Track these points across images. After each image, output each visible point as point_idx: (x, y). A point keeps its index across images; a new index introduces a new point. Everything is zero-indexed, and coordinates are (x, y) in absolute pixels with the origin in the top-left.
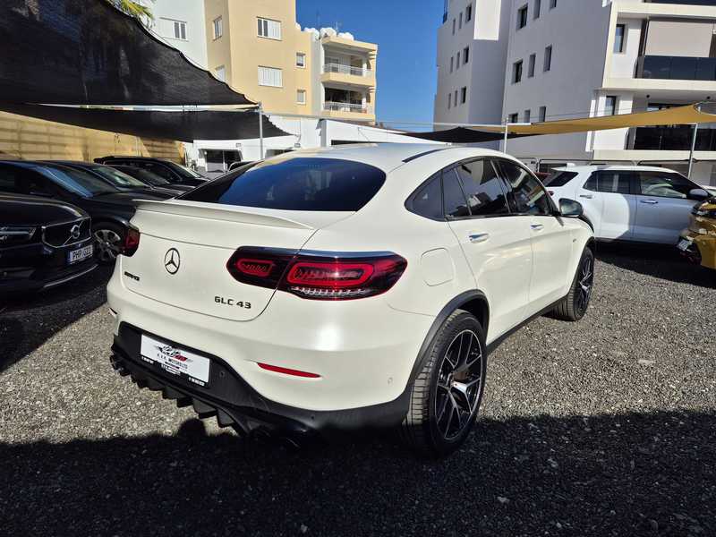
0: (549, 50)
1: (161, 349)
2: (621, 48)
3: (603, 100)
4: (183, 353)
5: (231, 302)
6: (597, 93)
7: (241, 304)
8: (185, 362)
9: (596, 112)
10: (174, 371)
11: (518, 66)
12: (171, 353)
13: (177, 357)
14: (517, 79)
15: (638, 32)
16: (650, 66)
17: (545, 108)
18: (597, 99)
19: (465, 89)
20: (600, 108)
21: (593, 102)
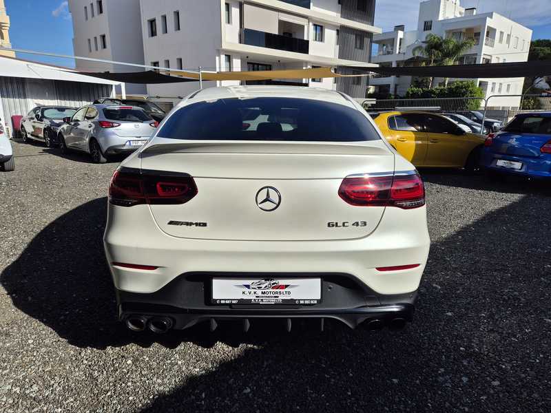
0: (177, 14)
1: (248, 286)
2: (229, 21)
3: (223, 57)
4: (282, 282)
5: (346, 224)
6: (219, 51)
7: (357, 224)
8: (287, 290)
9: (220, 68)
10: (273, 301)
11: (152, 23)
12: (263, 286)
13: (273, 288)
14: (153, 33)
15: (238, 10)
16: (248, 36)
17: (181, 60)
18: (219, 56)
19: (103, 37)
20: (221, 64)
21: (217, 58)
